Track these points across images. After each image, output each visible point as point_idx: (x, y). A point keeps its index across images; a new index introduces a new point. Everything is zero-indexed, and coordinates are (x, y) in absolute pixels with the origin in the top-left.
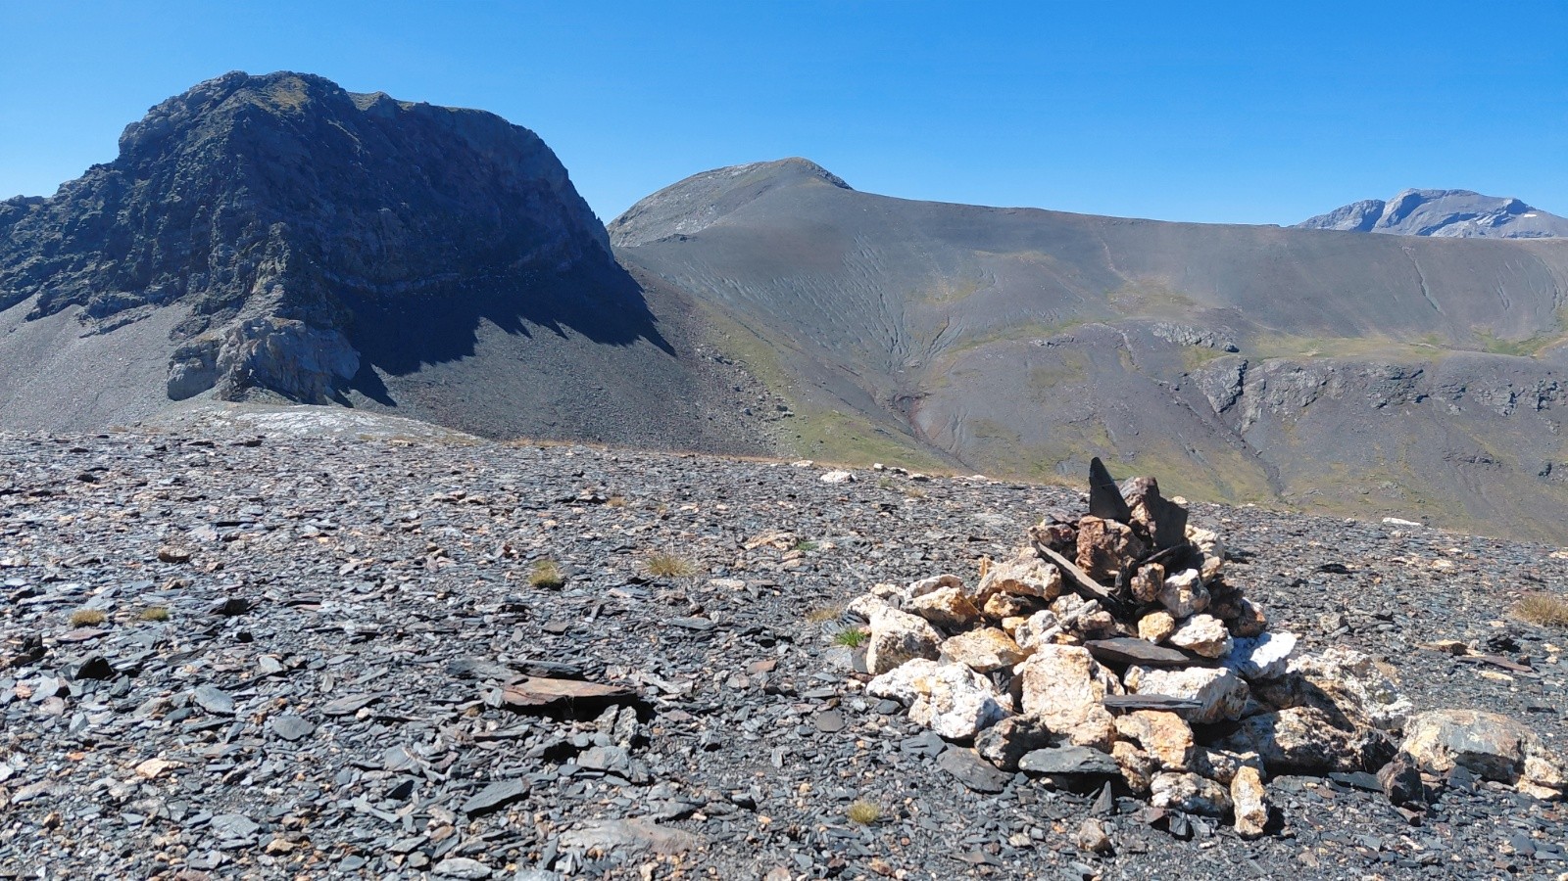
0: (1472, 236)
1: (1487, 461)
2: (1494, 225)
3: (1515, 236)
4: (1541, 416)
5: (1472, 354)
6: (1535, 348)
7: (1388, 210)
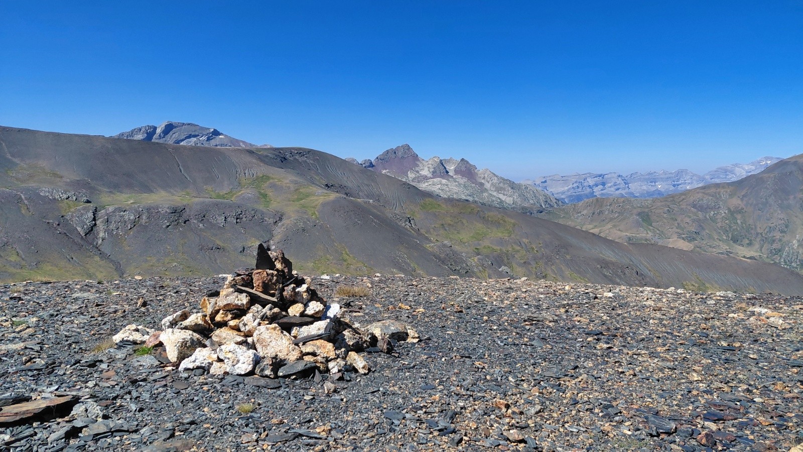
0: (198, 145)
1: (218, 248)
2: (207, 141)
3: (217, 146)
4: (237, 226)
5: (207, 200)
6: (232, 196)
7: (159, 131)
